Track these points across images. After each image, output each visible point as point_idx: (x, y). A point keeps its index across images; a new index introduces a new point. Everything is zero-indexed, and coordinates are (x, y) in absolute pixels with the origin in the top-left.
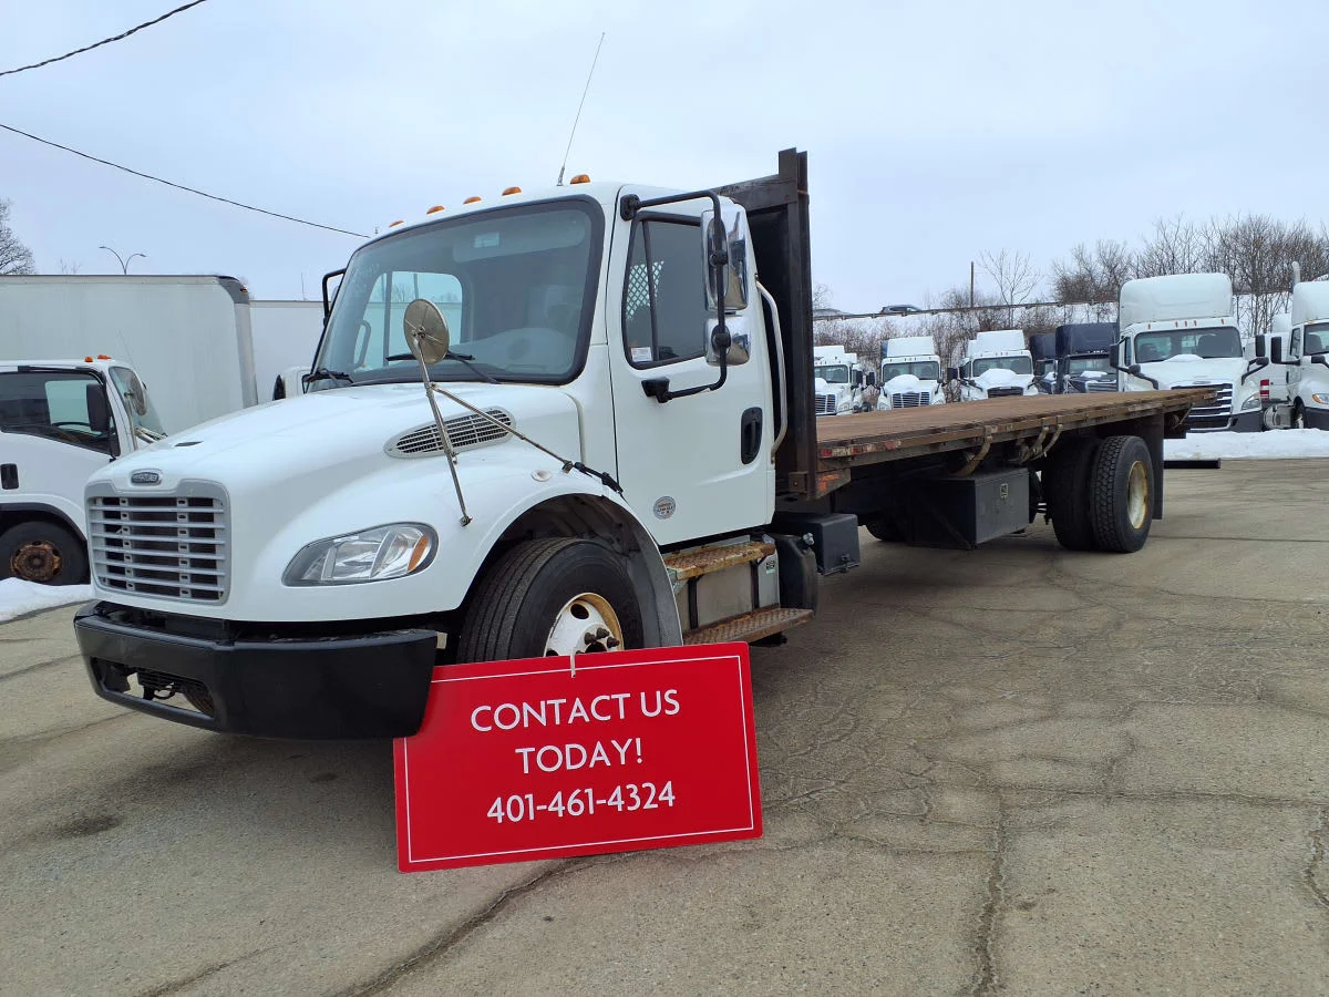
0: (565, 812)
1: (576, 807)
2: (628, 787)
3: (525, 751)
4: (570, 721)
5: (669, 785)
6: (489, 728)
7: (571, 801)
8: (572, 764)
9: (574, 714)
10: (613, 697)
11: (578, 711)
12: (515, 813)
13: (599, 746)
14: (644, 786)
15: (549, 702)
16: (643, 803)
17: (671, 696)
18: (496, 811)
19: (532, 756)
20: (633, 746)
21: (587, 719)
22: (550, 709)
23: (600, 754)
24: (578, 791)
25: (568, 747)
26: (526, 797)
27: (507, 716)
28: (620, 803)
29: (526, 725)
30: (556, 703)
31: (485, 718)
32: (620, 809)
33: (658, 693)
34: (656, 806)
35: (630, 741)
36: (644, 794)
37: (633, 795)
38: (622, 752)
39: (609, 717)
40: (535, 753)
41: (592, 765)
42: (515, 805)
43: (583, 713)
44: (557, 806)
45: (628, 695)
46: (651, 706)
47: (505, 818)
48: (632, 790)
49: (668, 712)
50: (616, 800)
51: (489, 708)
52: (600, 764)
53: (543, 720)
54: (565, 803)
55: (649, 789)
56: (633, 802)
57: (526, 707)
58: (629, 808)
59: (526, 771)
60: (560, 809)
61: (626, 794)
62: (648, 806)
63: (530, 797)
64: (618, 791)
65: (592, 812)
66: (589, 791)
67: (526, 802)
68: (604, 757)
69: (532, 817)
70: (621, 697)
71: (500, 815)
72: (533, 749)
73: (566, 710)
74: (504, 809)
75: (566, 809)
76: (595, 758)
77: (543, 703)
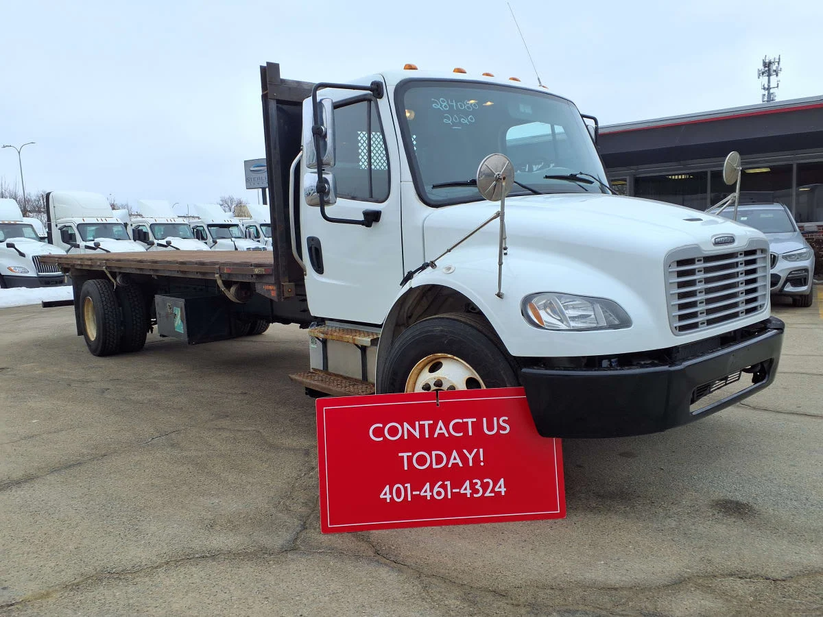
0: (432, 496)
1: (439, 493)
2: (474, 481)
3: (405, 455)
4: (436, 436)
5: (502, 481)
6: (381, 439)
7: (436, 489)
8: (437, 464)
9: (438, 431)
10: (465, 420)
11: (441, 429)
12: (399, 496)
13: (455, 453)
14: (485, 481)
15: (421, 423)
16: (484, 492)
17: (504, 421)
18: (386, 494)
19: (410, 459)
20: (478, 453)
21: (447, 435)
22: (422, 427)
23: (455, 458)
24: (440, 483)
25: (434, 453)
26: (406, 485)
27: (393, 431)
28: (469, 492)
29: (406, 438)
30: (426, 423)
31: (378, 432)
32: (469, 496)
33: (495, 419)
34: (493, 495)
35: (475, 450)
36: (485, 486)
37: (477, 487)
38: (470, 457)
39: (461, 434)
40: (412, 457)
41: (450, 466)
42: (398, 490)
43: (444, 431)
44: (426, 492)
45: (475, 420)
46: (490, 428)
47: (392, 499)
48: (476, 483)
49: (501, 432)
50: (466, 489)
51: (381, 425)
52: (455, 465)
53: (417, 434)
54: (431, 490)
55: (488, 483)
56: (477, 492)
57: (406, 425)
58: (475, 495)
59: (406, 468)
60: (429, 494)
61: (472, 486)
62: (487, 494)
63: (408, 485)
64: (467, 483)
65: (449, 497)
66: (448, 483)
67: (406, 489)
68: (458, 461)
69: (409, 499)
70: (470, 421)
71: (388, 497)
72: (410, 454)
73: (432, 428)
74: (391, 493)
75: (433, 494)
76: (452, 461)
77: (417, 423)
